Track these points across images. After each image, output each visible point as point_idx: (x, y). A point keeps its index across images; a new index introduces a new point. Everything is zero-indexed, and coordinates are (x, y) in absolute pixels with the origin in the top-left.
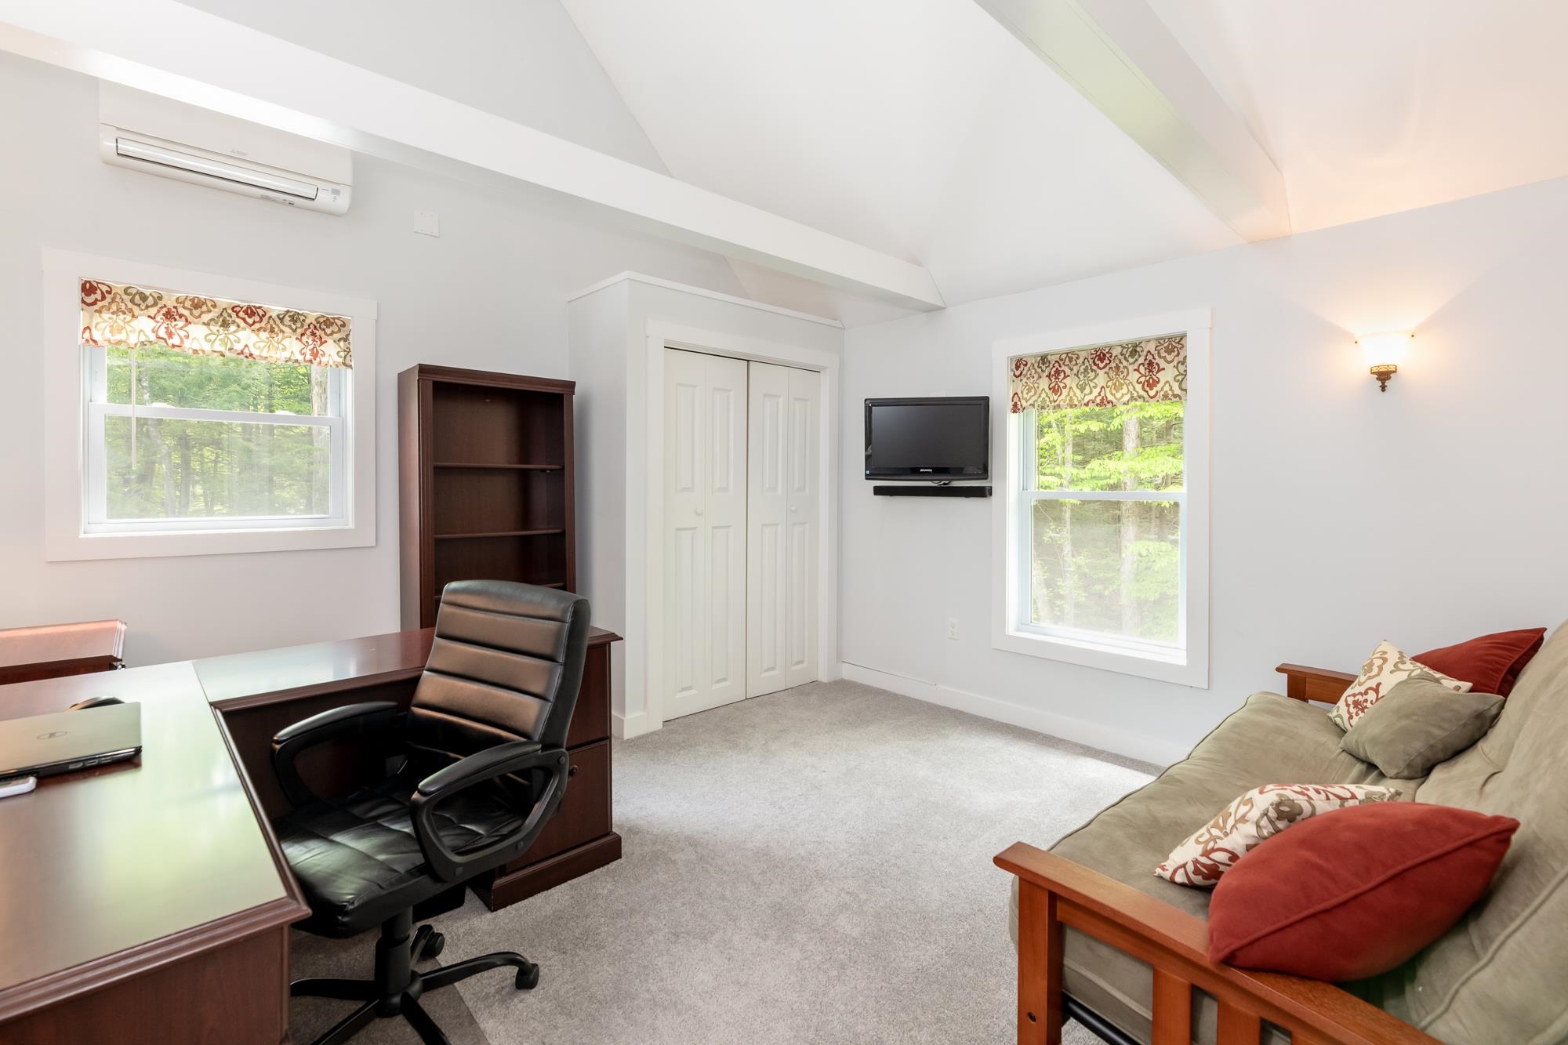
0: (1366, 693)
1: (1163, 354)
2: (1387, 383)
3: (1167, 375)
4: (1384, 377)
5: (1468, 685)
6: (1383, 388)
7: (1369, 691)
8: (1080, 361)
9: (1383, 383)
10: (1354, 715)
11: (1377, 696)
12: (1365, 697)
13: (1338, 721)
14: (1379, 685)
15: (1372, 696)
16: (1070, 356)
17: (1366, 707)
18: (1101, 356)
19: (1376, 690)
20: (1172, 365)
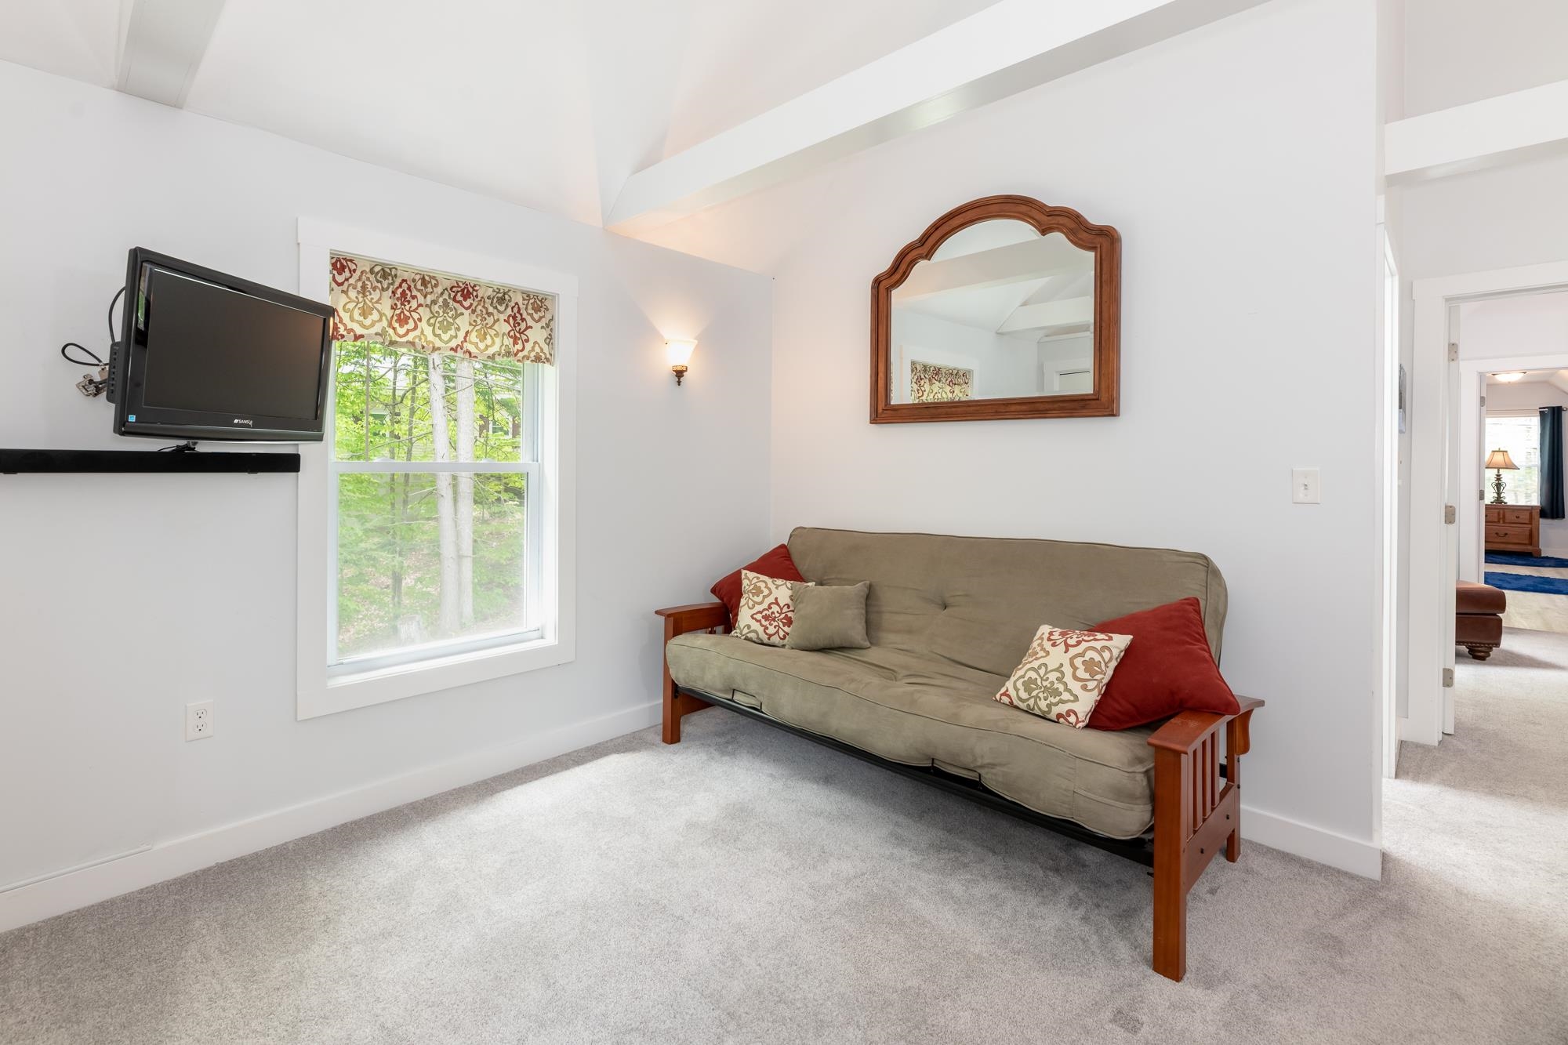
0: (770, 607)
1: (531, 311)
2: (682, 379)
3: (536, 334)
4: (679, 374)
5: (814, 583)
6: (679, 383)
7: (772, 606)
8: (439, 290)
9: (679, 379)
10: (768, 626)
11: (780, 607)
12: (771, 611)
13: (752, 635)
14: (776, 599)
15: (775, 608)
16: (426, 281)
17: (775, 617)
18: (465, 292)
19: (777, 603)
20: (539, 325)
